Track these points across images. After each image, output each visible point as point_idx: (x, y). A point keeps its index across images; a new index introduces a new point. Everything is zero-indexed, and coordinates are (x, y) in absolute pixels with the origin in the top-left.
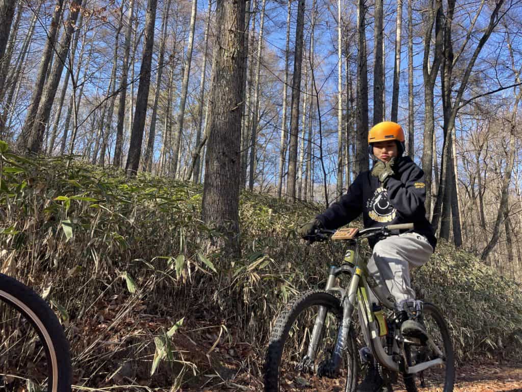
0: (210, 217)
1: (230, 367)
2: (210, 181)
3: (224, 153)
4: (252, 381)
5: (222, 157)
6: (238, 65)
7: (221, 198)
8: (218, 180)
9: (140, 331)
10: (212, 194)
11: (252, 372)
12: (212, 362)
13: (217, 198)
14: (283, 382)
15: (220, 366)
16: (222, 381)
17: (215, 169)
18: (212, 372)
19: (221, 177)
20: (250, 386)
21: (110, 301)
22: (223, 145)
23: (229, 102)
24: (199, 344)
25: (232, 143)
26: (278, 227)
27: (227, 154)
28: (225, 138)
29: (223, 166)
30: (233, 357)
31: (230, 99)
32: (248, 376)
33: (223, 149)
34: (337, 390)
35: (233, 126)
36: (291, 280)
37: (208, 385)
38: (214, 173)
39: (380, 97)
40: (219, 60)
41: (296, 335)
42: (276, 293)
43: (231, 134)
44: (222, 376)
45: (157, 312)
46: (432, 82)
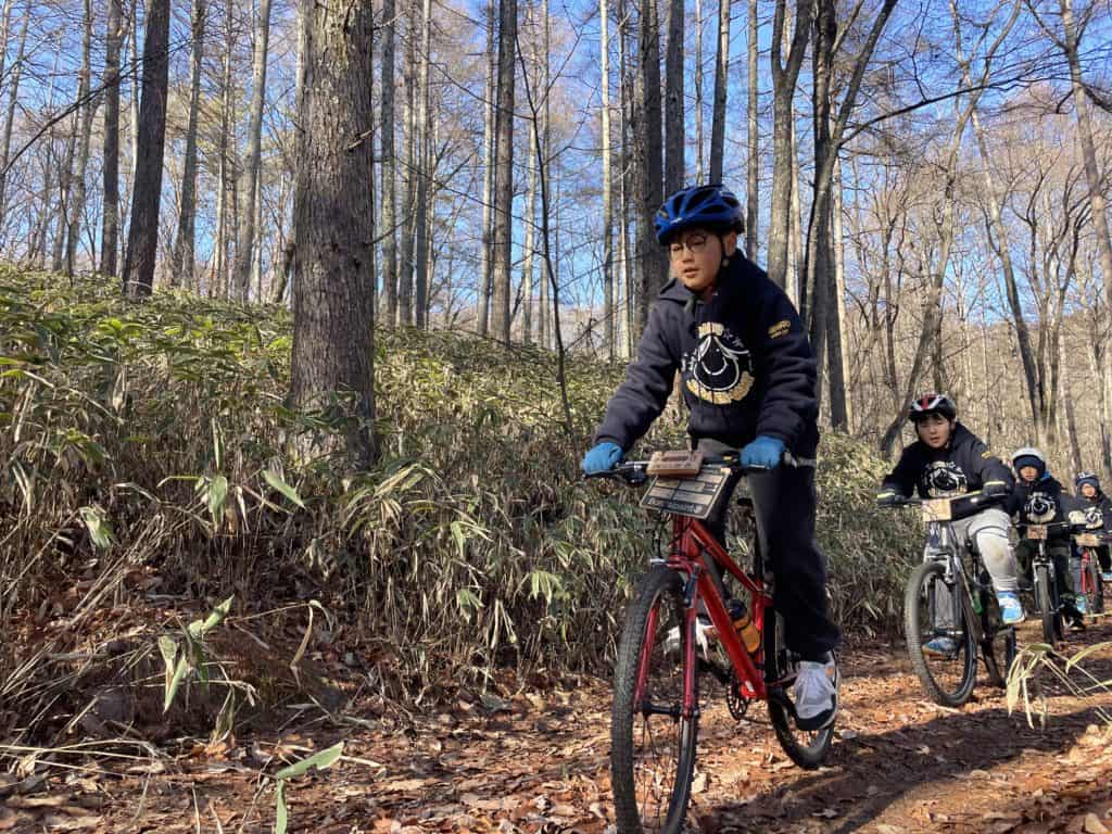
0: (310, 385)
1: (343, 686)
2: (306, 307)
3: (334, 246)
4: (389, 710)
5: (331, 254)
6: (359, 45)
7: (333, 345)
8: (325, 305)
9: (140, 628)
10: (312, 336)
11: (388, 692)
12: (304, 680)
13: (323, 345)
14: (454, 706)
15: (322, 687)
16: (324, 714)
17: (317, 281)
18: (302, 698)
19: (332, 299)
20: (382, 719)
21: (82, 572)
22: (333, 227)
23: (342, 130)
24: (277, 647)
25: (353, 221)
26: (466, 402)
27: (341, 247)
28: (337, 212)
29: (333, 274)
30: (352, 667)
31: (345, 125)
32: (381, 700)
33: (333, 238)
34: (561, 713)
35: (354, 186)
36: (471, 509)
37: (293, 724)
38: (314, 291)
39: (678, 121)
40: (314, 33)
41: (479, 617)
42: (439, 536)
43: (350, 203)
44: (325, 704)
45: (185, 589)
46: (788, 86)
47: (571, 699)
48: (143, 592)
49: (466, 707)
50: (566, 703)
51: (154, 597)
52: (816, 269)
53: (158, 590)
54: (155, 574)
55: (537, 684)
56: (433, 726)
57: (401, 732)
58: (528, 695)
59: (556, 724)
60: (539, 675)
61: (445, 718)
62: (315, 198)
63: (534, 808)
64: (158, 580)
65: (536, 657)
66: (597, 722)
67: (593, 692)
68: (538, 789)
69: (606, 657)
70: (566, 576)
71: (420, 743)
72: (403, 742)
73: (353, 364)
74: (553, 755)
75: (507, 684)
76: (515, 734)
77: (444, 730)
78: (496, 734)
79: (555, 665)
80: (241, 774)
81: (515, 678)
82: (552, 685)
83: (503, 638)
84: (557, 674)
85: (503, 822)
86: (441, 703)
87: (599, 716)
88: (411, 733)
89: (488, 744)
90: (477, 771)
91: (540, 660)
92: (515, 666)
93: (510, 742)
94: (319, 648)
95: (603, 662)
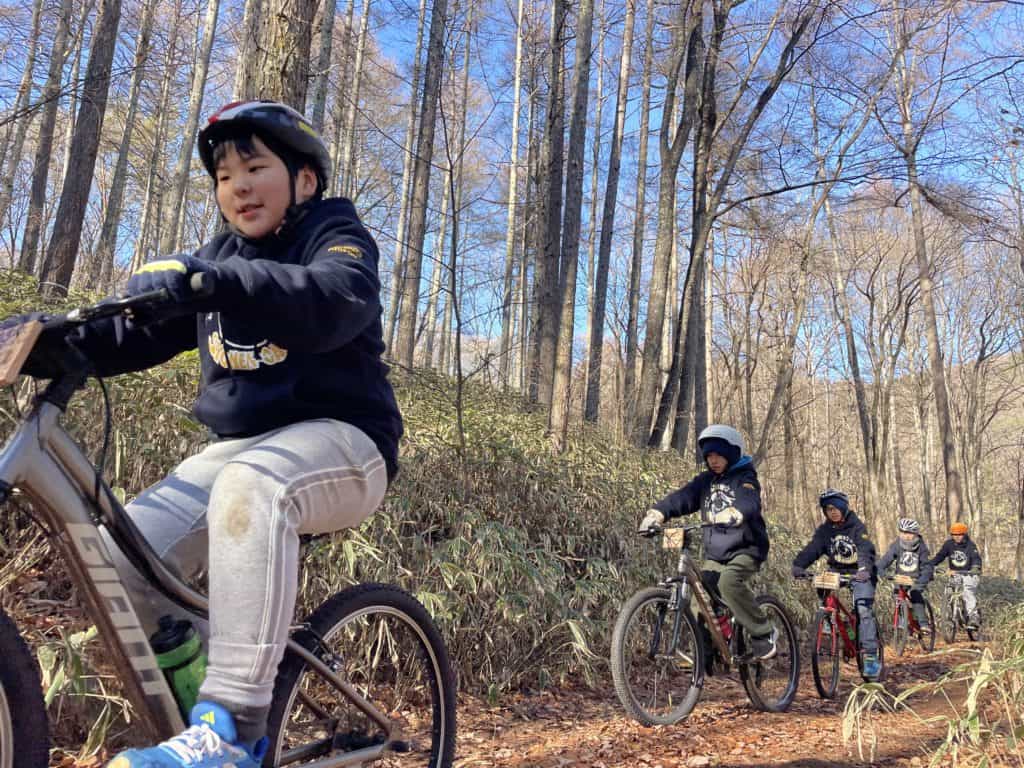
6: (294, 88)
36: (364, 528)
39: (577, 184)
40: (254, 74)
41: (363, 634)
42: (331, 554)
45: (69, 595)
46: (673, 164)
48: (25, 596)
51: (38, 601)
52: (689, 323)
53: (42, 595)
54: (41, 578)
55: (414, 701)
58: (404, 713)
60: (416, 693)
64: (42, 585)
65: (415, 675)
66: (469, 742)
69: (481, 677)
70: (450, 595)
75: (385, 701)
81: (392, 695)
83: (384, 656)
91: (419, 678)
92: (393, 683)
95: (479, 681)
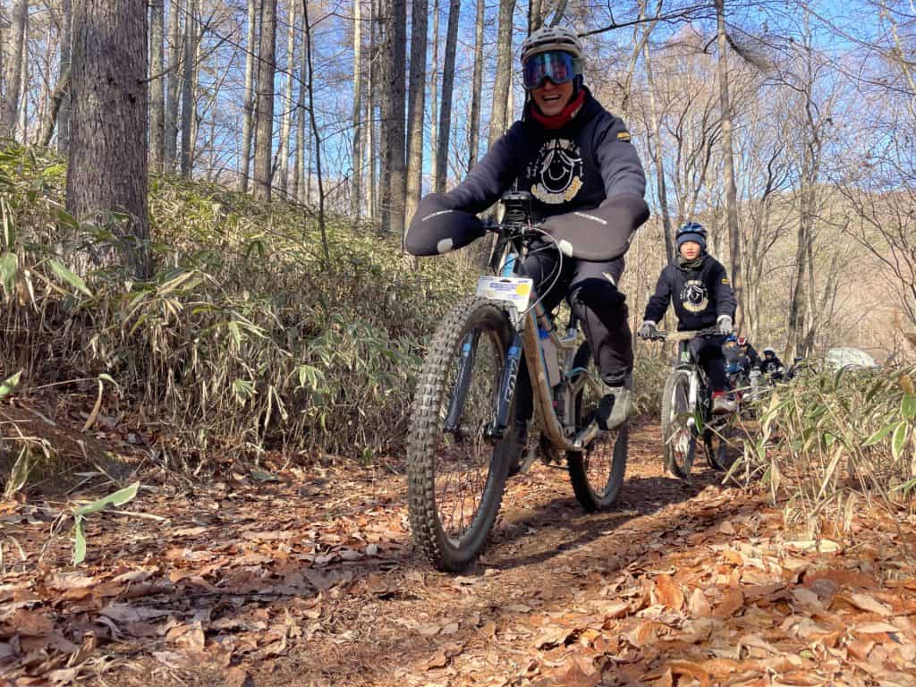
0: (85, 209)
2: (81, 136)
3: (110, 80)
4: (170, 478)
5: (107, 86)
7: (108, 173)
8: (100, 134)
10: (87, 162)
11: (170, 467)
12: (91, 452)
13: (99, 172)
14: (229, 477)
15: (107, 458)
16: (110, 480)
17: (92, 111)
18: (88, 467)
19: (107, 129)
20: (165, 486)
22: (108, 62)
24: (63, 425)
25: (128, 58)
26: (233, 239)
27: (116, 81)
28: (113, 48)
29: (109, 106)
30: (134, 444)
32: (163, 471)
33: (108, 71)
34: (320, 483)
35: (130, 24)
36: (247, 312)
37: (81, 488)
38: (90, 120)
41: (253, 403)
42: (217, 334)
43: (126, 41)
44: (111, 472)
47: (328, 473)
49: (239, 478)
50: (323, 475)
55: (299, 462)
56: (210, 492)
57: (183, 495)
58: (292, 470)
59: (317, 490)
60: (301, 456)
61: (222, 486)
62: (91, 32)
63: (307, 537)
65: (299, 441)
67: (346, 469)
68: (308, 527)
69: (356, 444)
70: (327, 371)
71: (199, 504)
72: (185, 502)
73: (129, 191)
74: (317, 508)
75: (274, 461)
76: (283, 497)
77: (220, 494)
78: (266, 497)
79: (315, 448)
80: (32, 526)
81: (280, 457)
82: (311, 463)
83: (275, 414)
84: (315, 455)
85: (281, 545)
86: (217, 474)
87: (352, 484)
88: (191, 496)
89: (259, 504)
90: (252, 520)
91: (302, 445)
92: (280, 450)
93: (279, 502)
94: (103, 429)
95: (354, 447)
